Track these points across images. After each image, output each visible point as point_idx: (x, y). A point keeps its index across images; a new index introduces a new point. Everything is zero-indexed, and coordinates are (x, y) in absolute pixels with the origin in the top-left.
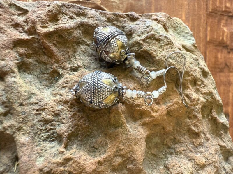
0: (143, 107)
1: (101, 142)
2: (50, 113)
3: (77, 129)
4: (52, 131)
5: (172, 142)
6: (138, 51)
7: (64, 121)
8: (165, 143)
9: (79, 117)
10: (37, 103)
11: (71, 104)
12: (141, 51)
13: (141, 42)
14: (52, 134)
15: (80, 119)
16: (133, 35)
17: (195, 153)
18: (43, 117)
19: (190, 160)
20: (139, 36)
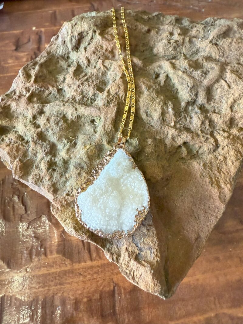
0: (109, 48)
1: (113, 77)
2: (79, 95)
3: (97, 86)
4: (90, 98)
5: (145, 46)
6: (76, 39)
7: (88, 90)
8: (142, 51)
9: (91, 83)
10: (69, 99)
11: (82, 84)
12: (77, 37)
13: (72, 35)
14: (91, 99)
15: (93, 83)
16: (66, 39)
17: (160, 36)
18: (79, 99)
19: (162, 40)
20: (68, 35)
